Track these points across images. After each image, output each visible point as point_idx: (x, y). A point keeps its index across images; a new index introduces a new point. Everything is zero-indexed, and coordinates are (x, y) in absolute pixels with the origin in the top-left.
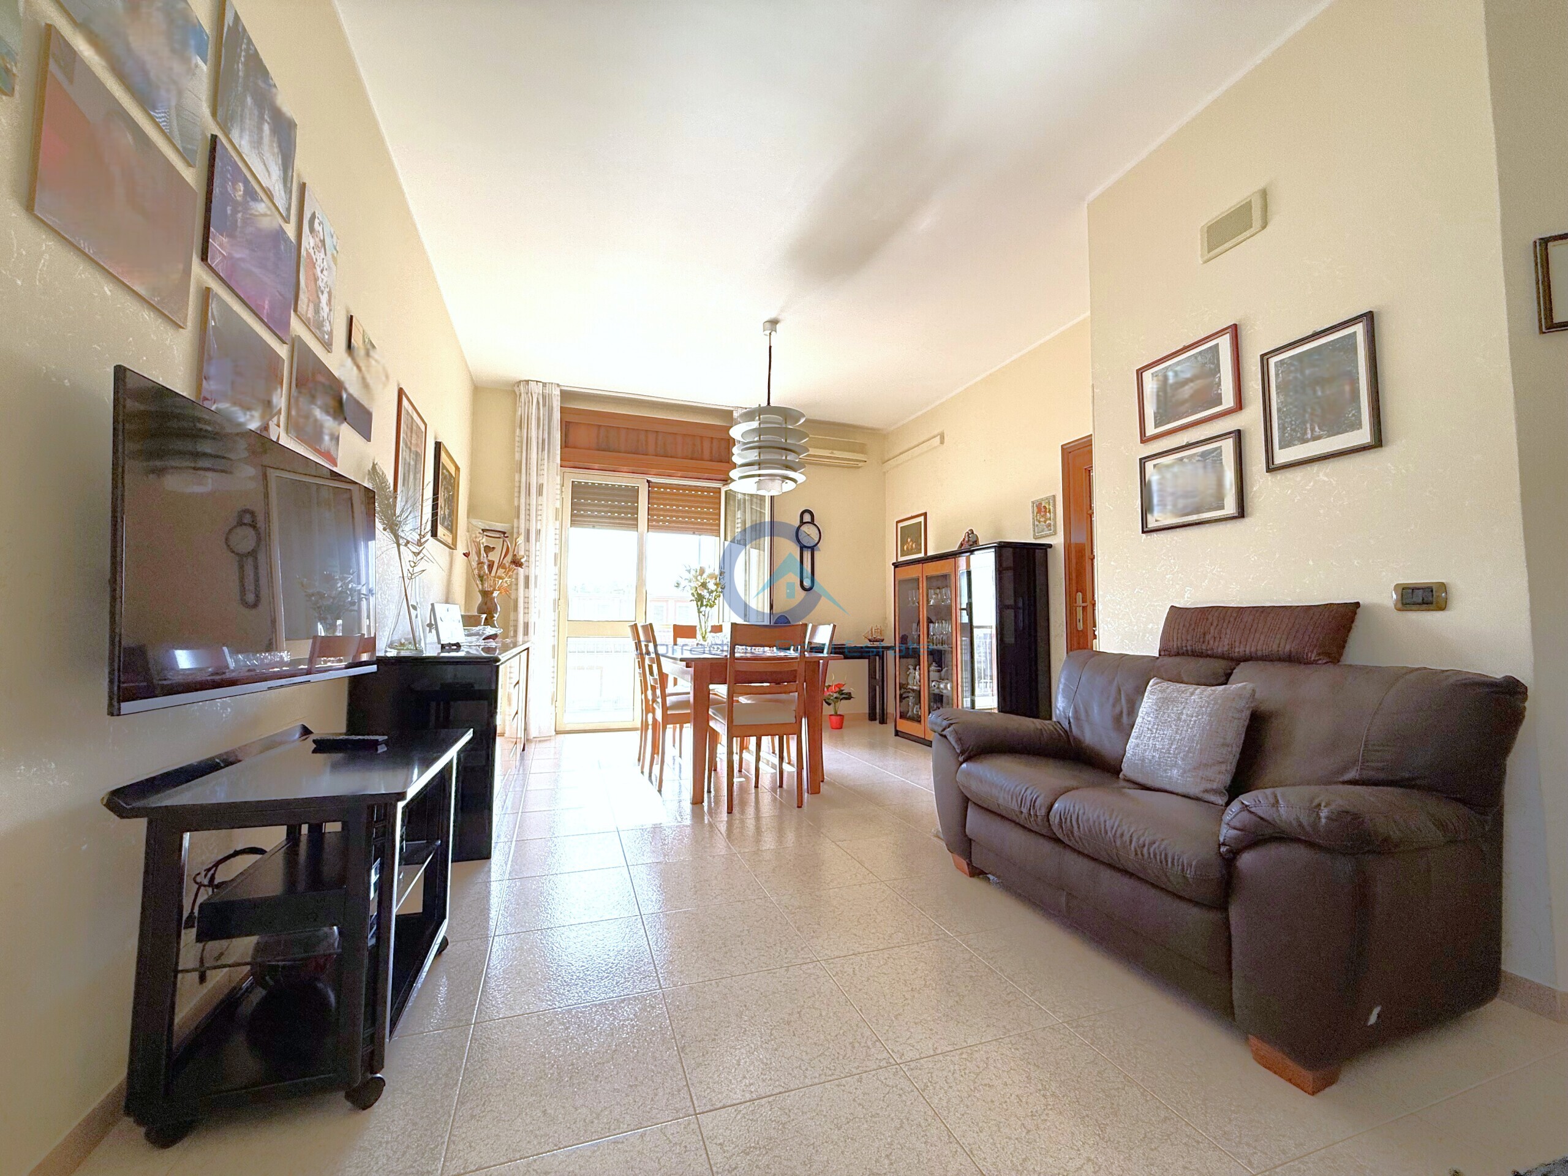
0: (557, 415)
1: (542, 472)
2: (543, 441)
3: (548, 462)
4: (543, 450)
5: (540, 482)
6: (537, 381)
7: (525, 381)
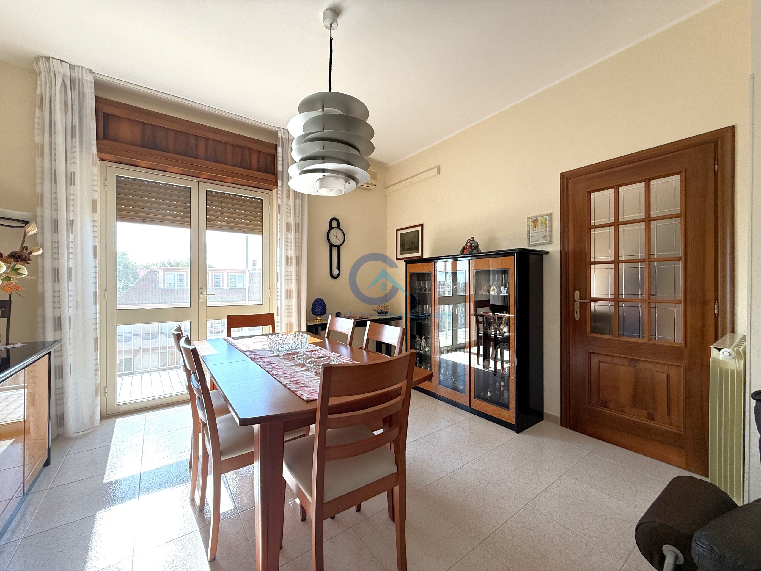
0: (90, 104)
1: (73, 161)
2: (73, 128)
3: (81, 152)
4: (73, 136)
5: (71, 170)
6: (61, 61)
7: (45, 57)
